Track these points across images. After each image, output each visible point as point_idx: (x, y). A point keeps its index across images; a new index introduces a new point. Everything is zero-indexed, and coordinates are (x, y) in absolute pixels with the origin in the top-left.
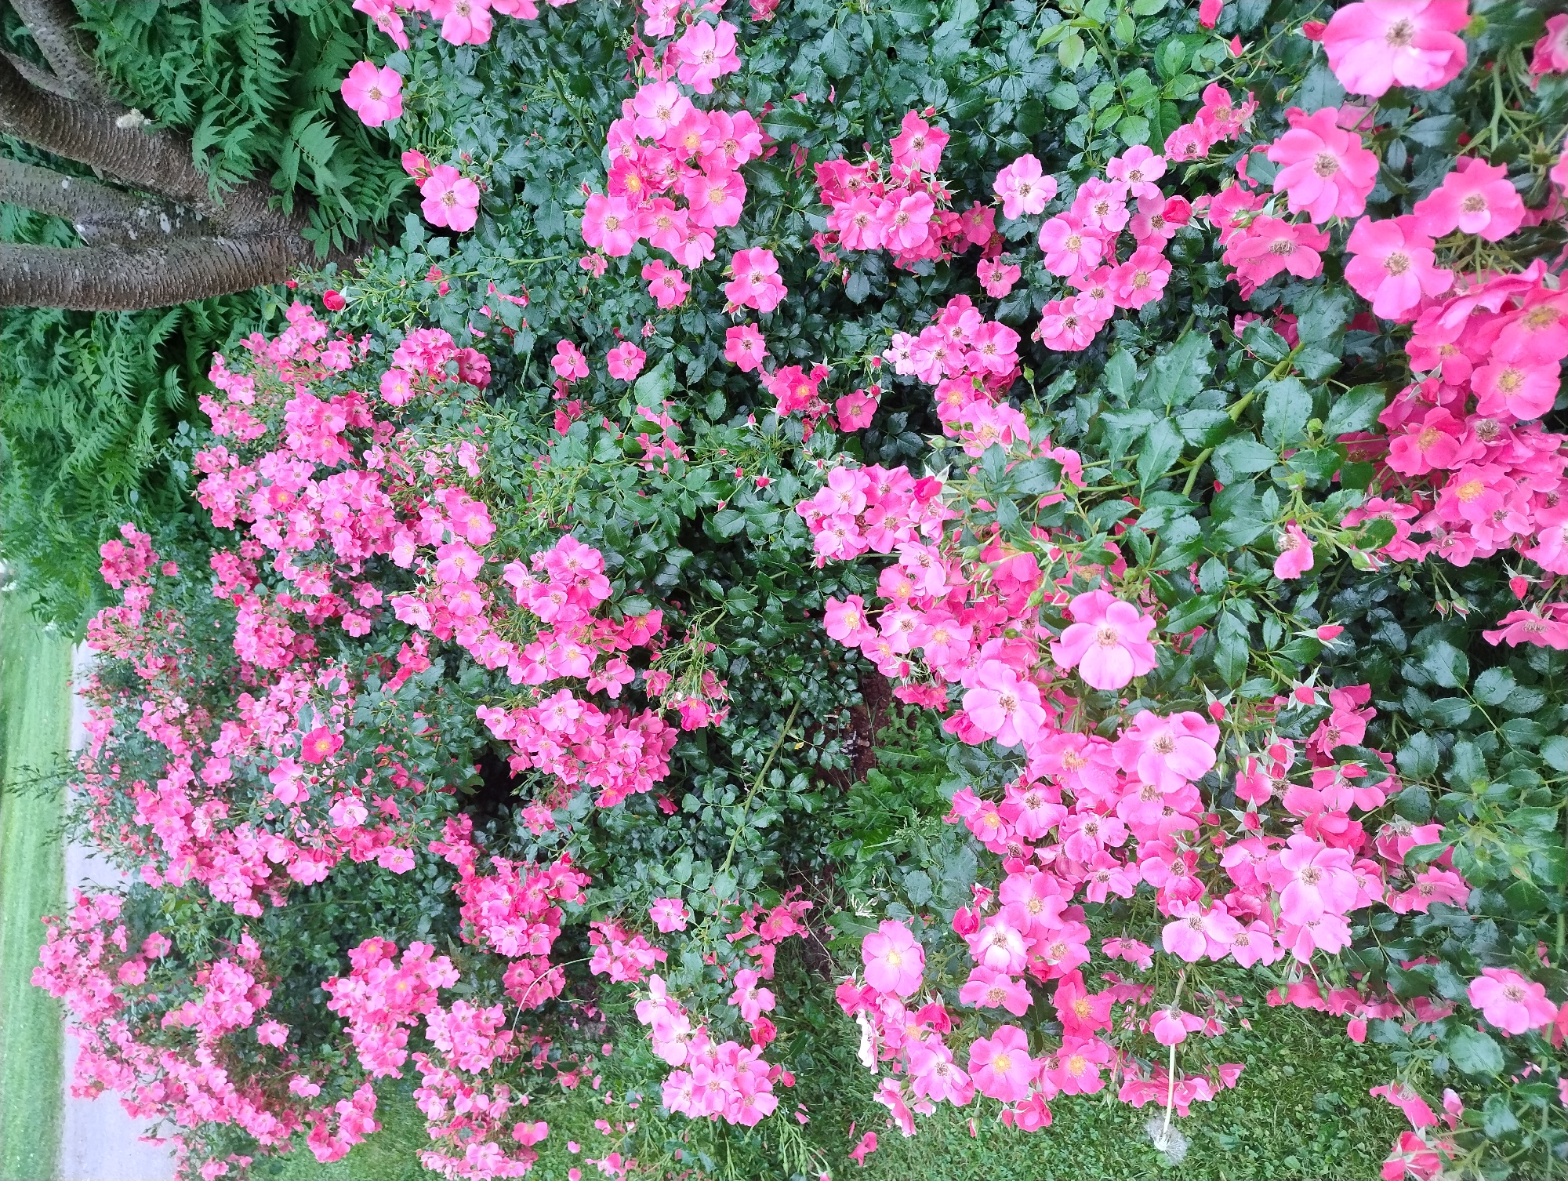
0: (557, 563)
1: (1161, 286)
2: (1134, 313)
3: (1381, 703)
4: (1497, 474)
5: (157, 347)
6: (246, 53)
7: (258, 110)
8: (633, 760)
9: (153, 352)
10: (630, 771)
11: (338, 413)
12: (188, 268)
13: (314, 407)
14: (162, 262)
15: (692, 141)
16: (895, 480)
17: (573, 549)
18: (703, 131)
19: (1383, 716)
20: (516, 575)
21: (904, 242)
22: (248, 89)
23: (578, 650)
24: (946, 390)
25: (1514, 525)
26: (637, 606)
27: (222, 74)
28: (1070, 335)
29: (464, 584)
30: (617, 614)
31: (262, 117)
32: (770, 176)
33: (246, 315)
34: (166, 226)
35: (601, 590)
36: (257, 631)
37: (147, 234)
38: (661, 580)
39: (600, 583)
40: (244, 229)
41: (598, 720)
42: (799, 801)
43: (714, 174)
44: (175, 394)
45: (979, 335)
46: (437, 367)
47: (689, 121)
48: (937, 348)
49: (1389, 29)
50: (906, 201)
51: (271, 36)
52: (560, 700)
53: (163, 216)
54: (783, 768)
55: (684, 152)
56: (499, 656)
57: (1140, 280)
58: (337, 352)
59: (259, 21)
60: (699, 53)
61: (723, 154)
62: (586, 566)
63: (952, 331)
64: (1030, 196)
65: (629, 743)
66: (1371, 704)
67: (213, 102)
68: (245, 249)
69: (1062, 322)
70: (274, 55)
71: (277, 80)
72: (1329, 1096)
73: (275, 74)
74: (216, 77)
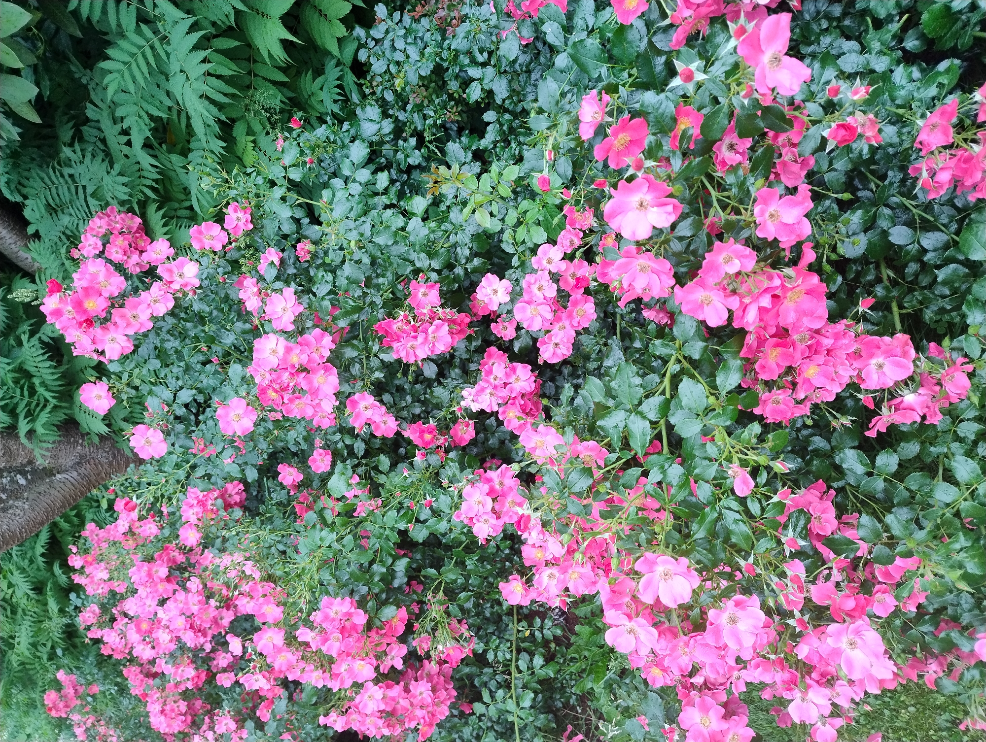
0: (326, 618)
1: (593, 311)
2: (586, 330)
3: (835, 485)
4: (821, 358)
5: (43, 555)
6: (32, 370)
7: (50, 399)
8: (429, 700)
9: (41, 559)
10: (430, 709)
11: (161, 566)
12: (44, 502)
13: (146, 568)
14: (26, 507)
15: (296, 359)
16: (503, 475)
17: (332, 604)
18: (298, 351)
19: (841, 491)
20: (305, 634)
21: (441, 348)
22: (41, 390)
23: (362, 663)
24: (504, 412)
25: (846, 374)
26: (389, 612)
27: (22, 389)
28: (559, 352)
29: (278, 650)
30: (378, 623)
31: (53, 402)
32: (349, 349)
33: (91, 507)
34: (22, 481)
35: (361, 619)
36: (162, 711)
37: (12, 491)
38: (396, 584)
39: (358, 614)
40: (70, 463)
41: (396, 691)
42: (542, 673)
43: (315, 371)
44: (63, 579)
45: (507, 375)
46: (210, 507)
47: (288, 350)
48: (488, 391)
49: (636, 205)
50: (430, 330)
51: (43, 354)
52: (367, 690)
53: (19, 476)
54: (525, 650)
55: (293, 366)
56: (317, 681)
57: (580, 313)
58: (148, 526)
59: (34, 349)
60: (279, 309)
61: (316, 356)
62: (345, 610)
63: (491, 378)
64: (499, 294)
65: (422, 690)
66: (829, 487)
67: (22, 405)
68: (75, 474)
69: (551, 347)
70: (49, 363)
71: (56, 376)
72: (944, 717)
73: (53, 374)
74: (18, 391)
